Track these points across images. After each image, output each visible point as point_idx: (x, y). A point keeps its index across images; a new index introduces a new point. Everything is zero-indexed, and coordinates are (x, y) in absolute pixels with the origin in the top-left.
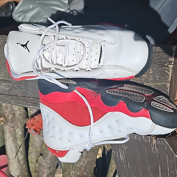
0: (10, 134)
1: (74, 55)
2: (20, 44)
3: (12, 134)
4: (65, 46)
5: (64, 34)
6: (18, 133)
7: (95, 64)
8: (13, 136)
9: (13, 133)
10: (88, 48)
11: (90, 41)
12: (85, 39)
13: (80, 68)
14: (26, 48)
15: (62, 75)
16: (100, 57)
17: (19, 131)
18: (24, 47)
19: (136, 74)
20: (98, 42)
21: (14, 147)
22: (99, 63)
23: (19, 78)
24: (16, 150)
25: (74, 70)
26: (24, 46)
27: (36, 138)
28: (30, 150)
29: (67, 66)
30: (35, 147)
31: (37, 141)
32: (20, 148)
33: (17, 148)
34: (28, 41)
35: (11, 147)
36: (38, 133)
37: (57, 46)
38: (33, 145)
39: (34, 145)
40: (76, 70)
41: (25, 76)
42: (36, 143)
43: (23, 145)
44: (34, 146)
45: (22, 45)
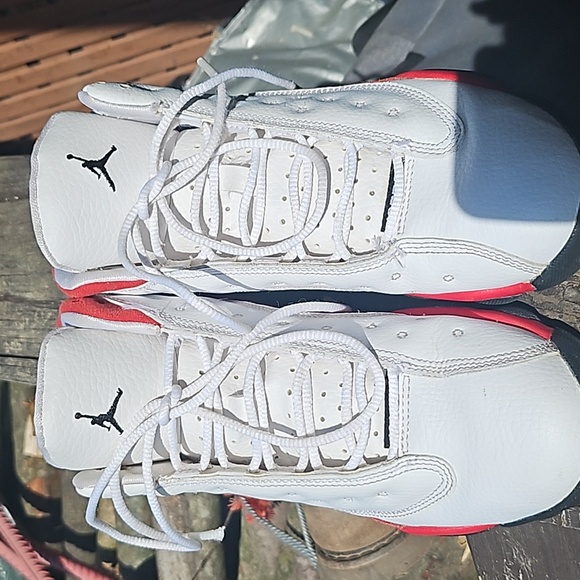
0: (171, 517)
1: (284, 199)
2: (80, 159)
3: (177, 517)
4: (249, 166)
5: (246, 120)
6: (197, 511)
7: (366, 234)
8: (180, 522)
9: (181, 512)
10: (340, 170)
11: (347, 142)
12: (327, 135)
13: (307, 252)
14: (102, 175)
15: (230, 276)
16: (388, 205)
17: (200, 504)
18: (95, 169)
19: (533, 276)
20: (376, 145)
21: (185, 562)
22: (383, 230)
23: (77, 286)
24: (191, 572)
25: (285, 258)
26: (96, 165)
27: (261, 533)
28: (243, 575)
29: (260, 244)
30: (257, 565)
31: (265, 543)
32: (203, 565)
33: (195, 568)
34: (114, 149)
35: (173, 564)
36: (264, 514)
37: (221, 166)
38: (251, 557)
39: (255, 555)
40: (293, 259)
41: (98, 280)
42: (262, 550)
43: (214, 556)
44: (254, 561)
45: (89, 165)
